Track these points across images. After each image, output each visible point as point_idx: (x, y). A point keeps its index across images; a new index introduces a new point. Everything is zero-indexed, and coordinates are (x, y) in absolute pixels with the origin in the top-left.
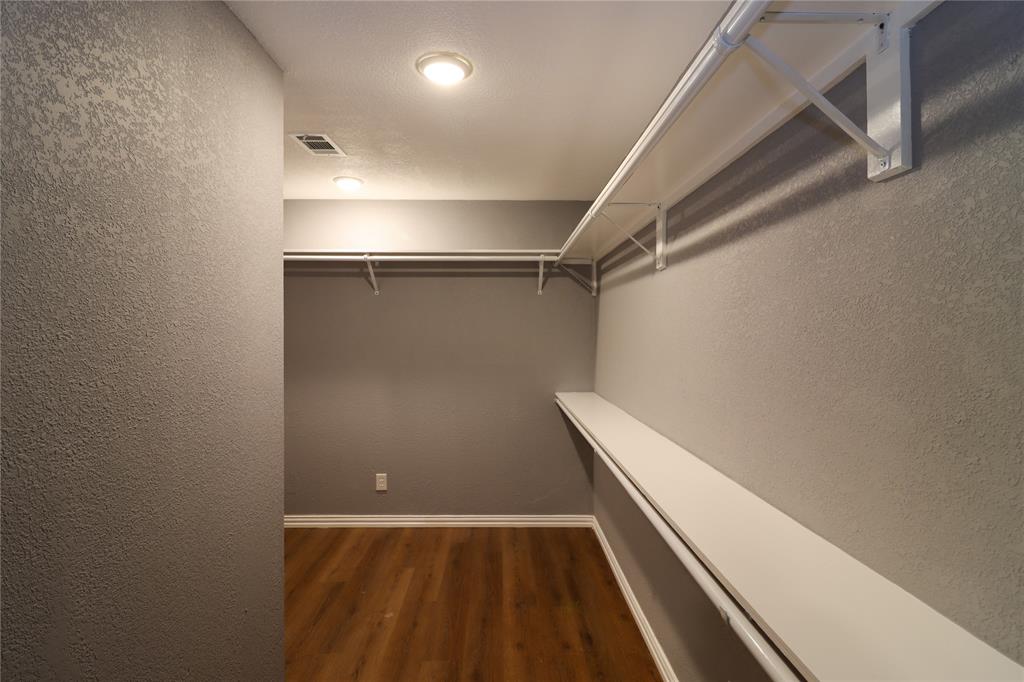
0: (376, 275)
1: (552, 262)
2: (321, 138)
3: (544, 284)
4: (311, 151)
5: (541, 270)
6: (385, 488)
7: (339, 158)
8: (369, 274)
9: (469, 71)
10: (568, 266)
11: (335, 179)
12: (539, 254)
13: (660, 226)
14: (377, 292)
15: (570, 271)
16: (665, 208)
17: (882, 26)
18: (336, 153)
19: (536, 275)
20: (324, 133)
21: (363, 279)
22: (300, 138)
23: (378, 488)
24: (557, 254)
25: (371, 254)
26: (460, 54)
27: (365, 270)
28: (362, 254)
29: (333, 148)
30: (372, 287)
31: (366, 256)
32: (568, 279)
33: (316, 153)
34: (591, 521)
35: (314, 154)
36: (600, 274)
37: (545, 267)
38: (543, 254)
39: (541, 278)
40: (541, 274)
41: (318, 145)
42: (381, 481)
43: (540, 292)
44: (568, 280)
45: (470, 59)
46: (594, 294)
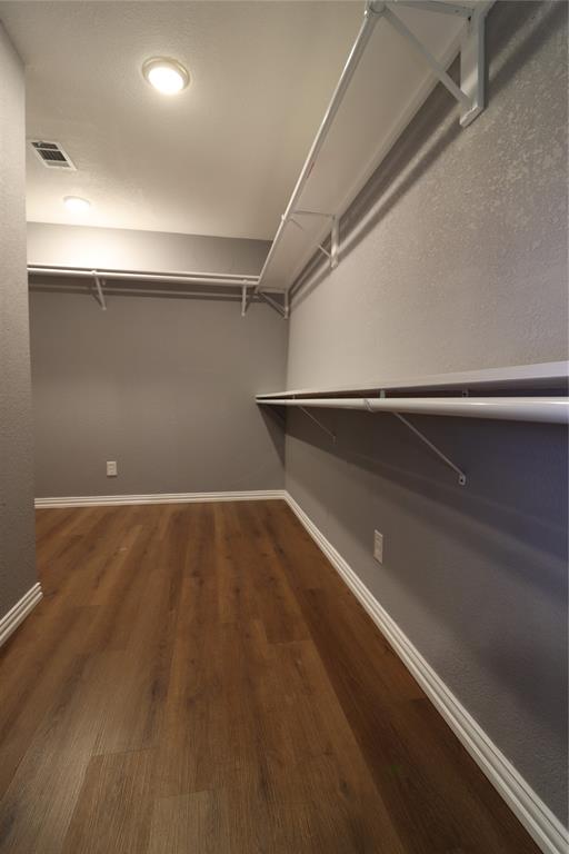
0: (104, 293)
1: (254, 287)
2: (55, 147)
3: (247, 307)
4: (44, 162)
5: (244, 296)
6: (115, 473)
7: (70, 173)
8: (97, 292)
9: (187, 81)
10: (266, 294)
11: (66, 199)
12: (242, 279)
13: (334, 234)
14: (104, 308)
15: (267, 297)
16: (338, 217)
17: (469, 19)
18: (68, 166)
19: (241, 300)
20: (56, 140)
21: (91, 296)
22: (36, 145)
23: (109, 473)
24: (257, 280)
25: (98, 270)
26: (180, 61)
27: (94, 288)
28: (90, 270)
29: (64, 160)
30: (100, 303)
31: (94, 272)
32: (266, 304)
33: (49, 164)
34: (284, 495)
35: (47, 166)
36: (291, 297)
37: (247, 293)
38: (247, 280)
39: (244, 303)
40: (244, 299)
41: (52, 154)
42: (112, 468)
43: (243, 314)
44: (265, 306)
45: (188, 69)
46: (286, 317)
